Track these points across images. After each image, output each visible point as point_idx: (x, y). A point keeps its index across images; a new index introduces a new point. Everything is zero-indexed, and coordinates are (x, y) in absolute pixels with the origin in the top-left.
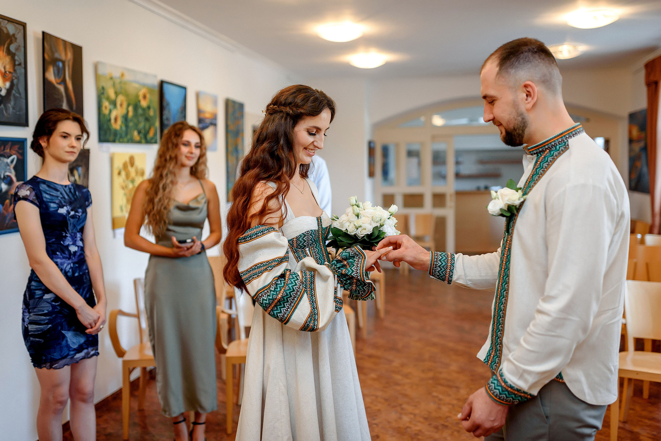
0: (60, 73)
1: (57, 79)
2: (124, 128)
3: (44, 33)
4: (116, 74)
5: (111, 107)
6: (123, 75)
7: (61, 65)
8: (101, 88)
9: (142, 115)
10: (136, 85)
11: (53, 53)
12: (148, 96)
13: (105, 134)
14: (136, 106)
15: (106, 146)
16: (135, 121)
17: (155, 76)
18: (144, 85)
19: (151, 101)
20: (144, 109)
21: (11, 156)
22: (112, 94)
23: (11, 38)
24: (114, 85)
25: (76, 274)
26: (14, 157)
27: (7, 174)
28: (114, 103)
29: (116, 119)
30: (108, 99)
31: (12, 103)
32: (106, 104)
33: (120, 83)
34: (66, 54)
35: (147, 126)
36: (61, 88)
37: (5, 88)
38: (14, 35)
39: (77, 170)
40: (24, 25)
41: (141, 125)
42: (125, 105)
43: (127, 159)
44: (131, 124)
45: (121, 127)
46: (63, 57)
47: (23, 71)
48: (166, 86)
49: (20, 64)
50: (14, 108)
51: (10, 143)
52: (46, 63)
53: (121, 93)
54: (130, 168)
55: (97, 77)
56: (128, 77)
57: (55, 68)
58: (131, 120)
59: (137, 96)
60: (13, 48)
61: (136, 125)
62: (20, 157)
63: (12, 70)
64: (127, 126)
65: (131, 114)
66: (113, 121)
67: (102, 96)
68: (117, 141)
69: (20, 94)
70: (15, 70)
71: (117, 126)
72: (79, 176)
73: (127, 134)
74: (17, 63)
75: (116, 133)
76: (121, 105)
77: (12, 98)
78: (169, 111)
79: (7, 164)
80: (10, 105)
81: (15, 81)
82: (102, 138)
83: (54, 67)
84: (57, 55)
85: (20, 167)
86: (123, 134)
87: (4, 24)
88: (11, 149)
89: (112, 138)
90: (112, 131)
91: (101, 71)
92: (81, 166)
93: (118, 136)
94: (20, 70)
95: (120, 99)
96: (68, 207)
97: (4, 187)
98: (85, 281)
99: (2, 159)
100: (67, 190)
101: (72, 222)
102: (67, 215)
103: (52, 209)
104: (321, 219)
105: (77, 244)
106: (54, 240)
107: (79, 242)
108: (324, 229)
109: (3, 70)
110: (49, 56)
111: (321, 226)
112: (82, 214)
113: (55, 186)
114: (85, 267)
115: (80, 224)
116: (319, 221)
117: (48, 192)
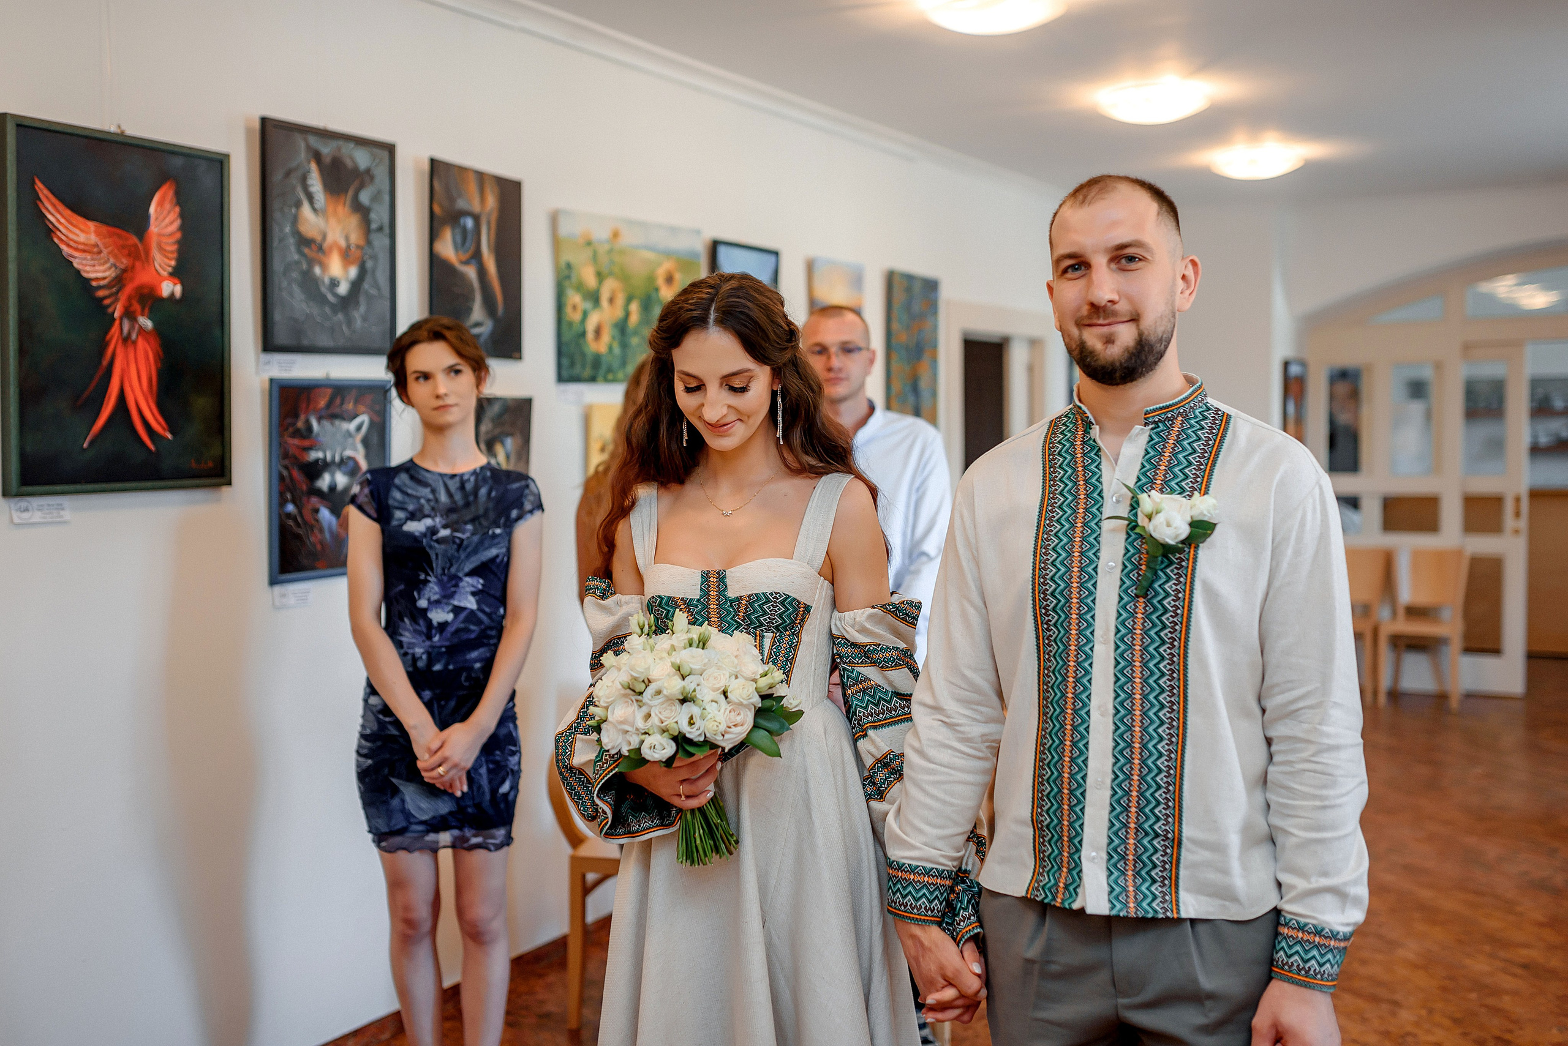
0: (469, 242)
1: (460, 252)
2: (617, 350)
3: (433, 162)
4: (601, 234)
5: (588, 305)
6: (616, 235)
7: (469, 223)
8: (563, 264)
10: (649, 255)
11: (452, 200)
12: (678, 274)
13: (572, 364)
14: (648, 301)
15: (574, 389)
17: (698, 232)
18: (668, 254)
22: (589, 278)
23: (364, 178)
24: (595, 257)
25: (437, 667)
26: (364, 419)
27: (348, 453)
28: (594, 298)
29: (598, 332)
30: (580, 287)
31: (362, 309)
32: (574, 298)
33: (611, 251)
34: (483, 199)
36: (471, 272)
37: (347, 279)
38: (368, 171)
39: (503, 443)
40: (390, 149)
42: (620, 300)
44: (634, 340)
45: (610, 348)
46: (476, 207)
47: (387, 241)
48: (723, 252)
49: (380, 229)
50: (365, 319)
51: (354, 392)
52: (436, 223)
53: (611, 274)
55: (557, 243)
56: (628, 239)
57: (458, 231)
58: (636, 333)
59: (651, 279)
60: (365, 197)
62: (377, 419)
63: (362, 242)
64: (624, 345)
65: (634, 318)
66: (590, 335)
67: (566, 283)
68: (600, 378)
69: (379, 289)
70: (369, 242)
71: (601, 346)
72: (508, 457)
73: (623, 363)
74: (374, 226)
75: (597, 362)
76: (611, 300)
77: (362, 299)
79: (349, 434)
80: (357, 315)
81: (369, 264)
82: (566, 373)
83: (453, 229)
84: (461, 204)
85: (375, 440)
86: (616, 364)
87: (347, 149)
88: (357, 402)
89: (588, 372)
90: (589, 358)
91: (566, 228)
92: (511, 434)
93: (604, 368)
94: (380, 241)
95: (609, 287)
96: (438, 520)
97: (341, 480)
98: (467, 684)
99: (337, 422)
100: (453, 485)
101: (439, 552)
102: (424, 535)
103: (394, 523)
104: (725, 577)
105: (456, 603)
106: (402, 587)
107: (466, 599)
108: (732, 601)
109: (343, 243)
110: (441, 205)
111: (721, 592)
112: (473, 534)
113: (424, 477)
114: (474, 654)
115: (468, 557)
116: (711, 579)
117: (405, 489)
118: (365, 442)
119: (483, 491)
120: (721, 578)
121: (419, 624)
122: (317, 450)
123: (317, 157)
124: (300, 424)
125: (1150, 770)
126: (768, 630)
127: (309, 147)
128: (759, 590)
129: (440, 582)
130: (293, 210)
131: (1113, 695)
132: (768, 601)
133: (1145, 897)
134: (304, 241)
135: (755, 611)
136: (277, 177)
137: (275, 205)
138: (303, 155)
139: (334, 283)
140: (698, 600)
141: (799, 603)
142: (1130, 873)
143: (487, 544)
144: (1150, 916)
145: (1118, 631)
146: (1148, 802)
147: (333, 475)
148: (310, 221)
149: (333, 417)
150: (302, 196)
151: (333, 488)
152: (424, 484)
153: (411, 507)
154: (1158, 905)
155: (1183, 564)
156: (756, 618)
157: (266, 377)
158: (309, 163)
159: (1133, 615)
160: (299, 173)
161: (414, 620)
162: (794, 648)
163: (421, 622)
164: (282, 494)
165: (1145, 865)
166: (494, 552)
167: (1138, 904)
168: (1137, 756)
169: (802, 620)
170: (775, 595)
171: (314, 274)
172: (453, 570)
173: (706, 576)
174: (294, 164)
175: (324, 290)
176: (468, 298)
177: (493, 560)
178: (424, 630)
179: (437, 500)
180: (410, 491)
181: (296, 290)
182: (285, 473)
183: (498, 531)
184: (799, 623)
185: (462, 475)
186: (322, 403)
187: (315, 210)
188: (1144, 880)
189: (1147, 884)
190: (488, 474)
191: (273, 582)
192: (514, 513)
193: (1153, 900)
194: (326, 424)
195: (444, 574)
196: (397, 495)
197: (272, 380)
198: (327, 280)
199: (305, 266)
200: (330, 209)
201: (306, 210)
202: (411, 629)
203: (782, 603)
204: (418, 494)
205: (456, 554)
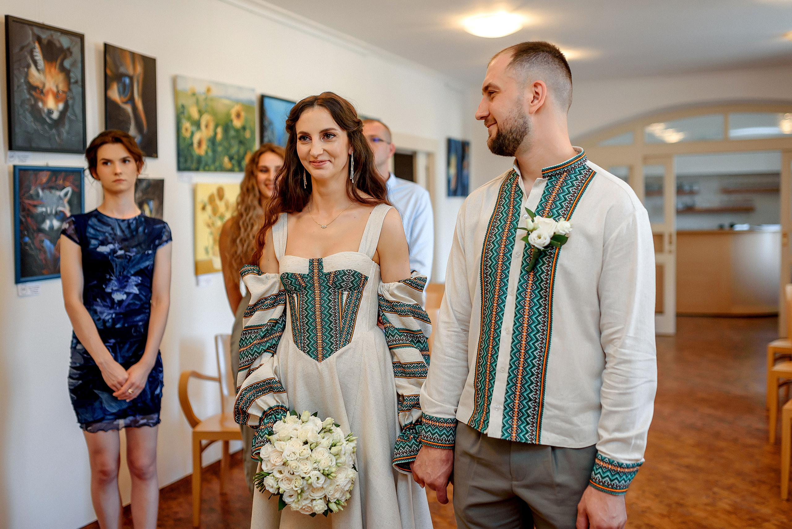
0: (126, 90)
1: (122, 98)
2: (210, 153)
3: (106, 45)
4: (200, 89)
5: (194, 128)
6: (209, 90)
7: (127, 81)
8: (179, 105)
9: (234, 137)
10: (227, 102)
11: (117, 67)
12: (243, 114)
13: (186, 161)
14: (227, 128)
15: (187, 175)
16: (226, 144)
17: (253, 90)
18: (237, 102)
19: (246, 120)
20: (237, 131)
21: (64, 188)
22: (194, 113)
23: (66, 53)
24: (197, 102)
25: (118, 326)
26: (69, 189)
27: (60, 208)
28: (197, 124)
29: (200, 143)
30: (189, 118)
31: (67, 127)
32: (186, 125)
33: (206, 99)
34: (134, 68)
35: (242, 150)
36: (128, 108)
37: (58, 110)
38: (68, 49)
39: (148, 204)
40: (81, 37)
41: (234, 150)
42: (212, 126)
43: (215, 191)
44: (220, 149)
45: (207, 153)
46: (131, 72)
47: (80, 89)
48: (267, 102)
49: (76, 82)
50: (68, 133)
51: (63, 174)
52: (108, 80)
53: (206, 111)
54: (218, 202)
55: (176, 94)
56: (215, 92)
57: (121, 85)
58: (220, 144)
59: (228, 115)
60: (67, 64)
61: (227, 150)
62: (76, 190)
63: (66, 89)
64: (214, 151)
65: (219, 136)
66: (195, 145)
67: (182, 116)
68: (201, 168)
69: (76, 117)
70: (70, 89)
71: (202, 151)
72: (151, 211)
73: (214, 161)
75: (199, 160)
76: (207, 126)
78: (273, 132)
79: (60, 198)
80: (64, 130)
81: (70, 102)
82: (182, 166)
83: (118, 83)
84: (122, 70)
85: (75, 202)
86: (210, 161)
87: (57, 36)
88: (64, 180)
89: (194, 166)
90: (195, 158)
91: (181, 86)
92: (153, 199)
93: (203, 164)
94: (76, 89)
95: (206, 118)
96: (116, 245)
97: (56, 224)
98: (135, 334)
99: (53, 191)
100: (124, 225)
101: (118, 263)
102: (109, 254)
103: (91, 247)
104: (322, 262)
105: (127, 290)
106: (95, 282)
107: (133, 288)
108: (326, 275)
109: (55, 89)
110: (111, 71)
111: (320, 270)
112: (137, 254)
113: (107, 220)
114: (138, 318)
115: (133, 266)
116: (314, 263)
117: (95, 227)
118: (70, 202)
119: (141, 229)
120: (320, 262)
121: (106, 301)
122: (43, 206)
123: (39, 40)
124: (32, 192)
125: (529, 365)
126: (345, 290)
127: (34, 34)
128: (340, 269)
129: (118, 280)
130: (26, 70)
131: (513, 323)
132: (345, 274)
133: (522, 431)
134: (32, 88)
135: (338, 280)
136: (15, 50)
137: (15, 66)
138: (31, 38)
139: (50, 112)
140: (308, 275)
141: (362, 275)
142: (515, 418)
143: (144, 259)
144: (523, 441)
145: (518, 289)
146: (527, 382)
147: (51, 221)
148: (35, 76)
149: (51, 188)
150: (31, 62)
151: (52, 228)
152: (108, 225)
153: (101, 238)
154: (528, 436)
155: (552, 255)
156: (339, 283)
157: (11, 164)
158: (34, 43)
159: (527, 281)
160: (28, 49)
161: (103, 300)
162: (359, 299)
163: (108, 300)
164: (21, 232)
165: (523, 415)
166: (147, 263)
167: (518, 435)
168: (522, 357)
169: (363, 284)
170: (349, 271)
171: (38, 106)
172: (125, 273)
173: (312, 262)
174: (25, 43)
175: (44, 116)
176: (128, 123)
177: (146, 268)
178: (110, 305)
179: (115, 234)
180: (98, 228)
181: (28, 115)
182: (23, 220)
183: (150, 252)
184: (362, 286)
185: (128, 220)
186: (44, 180)
187: (38, 70)
188: (523, 423)
189: (524, 425)
190: (143, 219)
191: (18, 281)
192: (157, 242)
193: (526, 433)
194: (47, 192)
195: (120, 275)
196: (92, 231)
197: (15, 167)
198: (46, 110)
199: (33, 102)
200: (47, 70)
201: (33, 70)
202: (102, 304)
203: (353, 275)
204: (104, 230)
205: (127, 264)
